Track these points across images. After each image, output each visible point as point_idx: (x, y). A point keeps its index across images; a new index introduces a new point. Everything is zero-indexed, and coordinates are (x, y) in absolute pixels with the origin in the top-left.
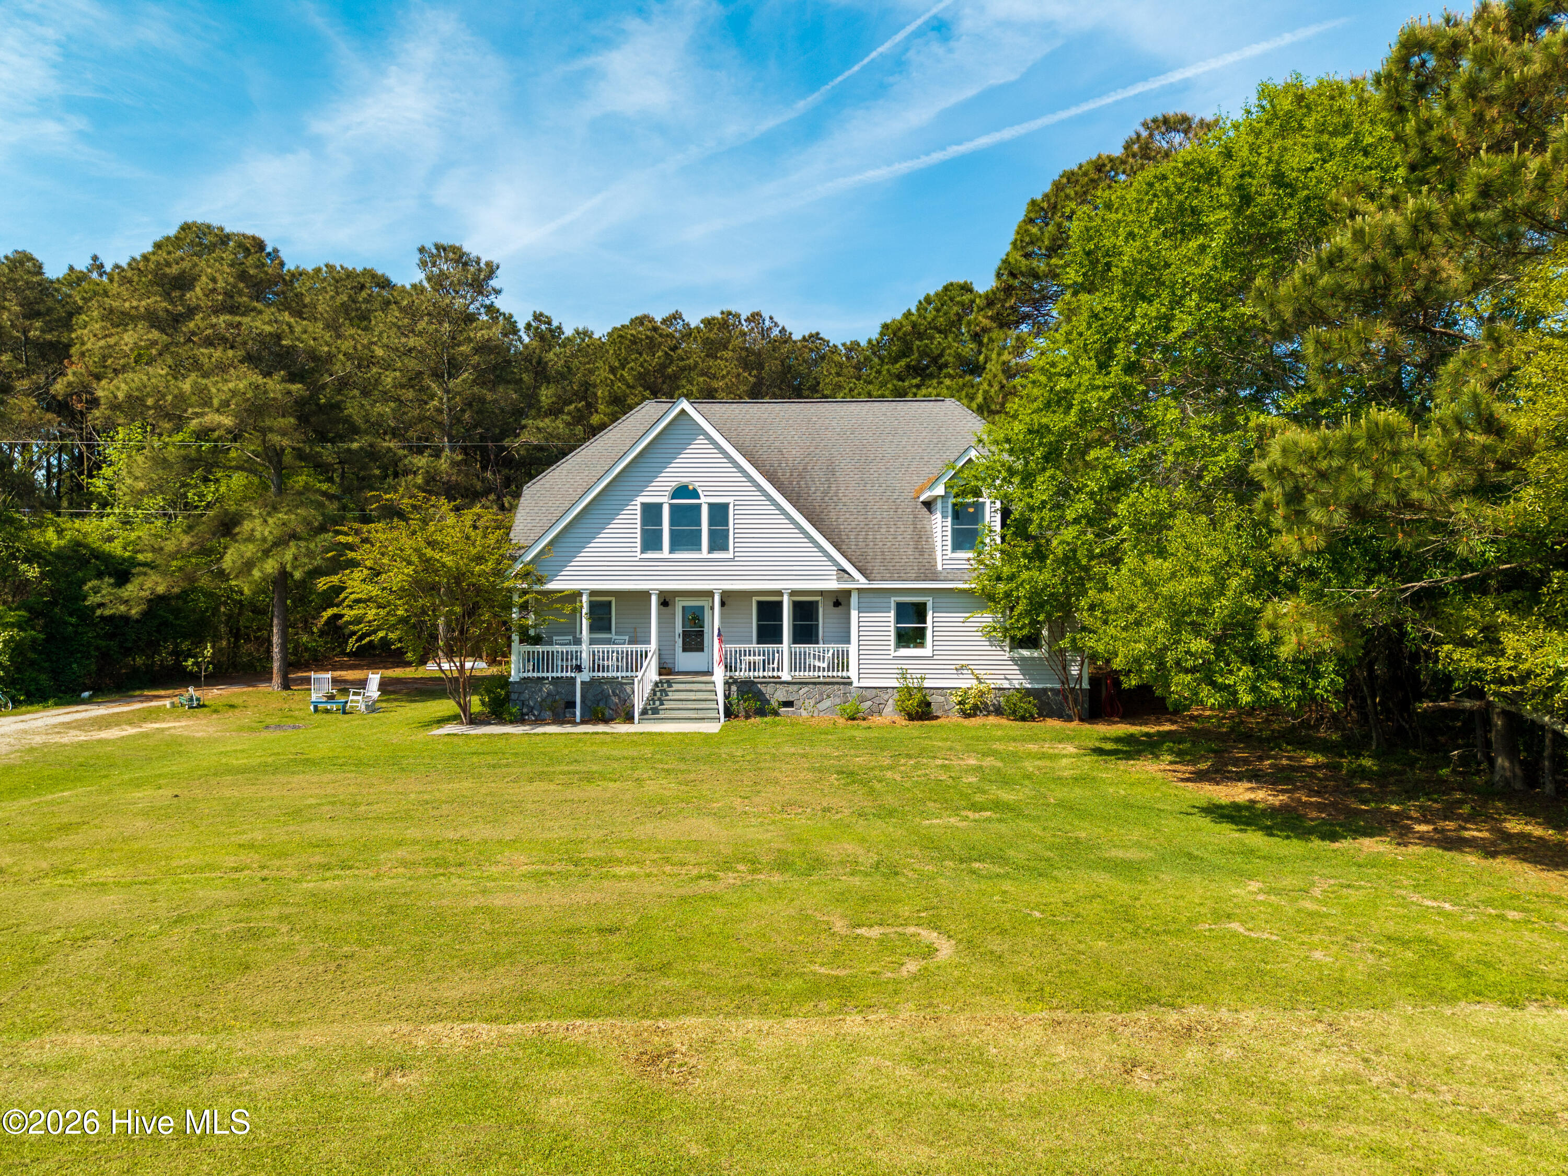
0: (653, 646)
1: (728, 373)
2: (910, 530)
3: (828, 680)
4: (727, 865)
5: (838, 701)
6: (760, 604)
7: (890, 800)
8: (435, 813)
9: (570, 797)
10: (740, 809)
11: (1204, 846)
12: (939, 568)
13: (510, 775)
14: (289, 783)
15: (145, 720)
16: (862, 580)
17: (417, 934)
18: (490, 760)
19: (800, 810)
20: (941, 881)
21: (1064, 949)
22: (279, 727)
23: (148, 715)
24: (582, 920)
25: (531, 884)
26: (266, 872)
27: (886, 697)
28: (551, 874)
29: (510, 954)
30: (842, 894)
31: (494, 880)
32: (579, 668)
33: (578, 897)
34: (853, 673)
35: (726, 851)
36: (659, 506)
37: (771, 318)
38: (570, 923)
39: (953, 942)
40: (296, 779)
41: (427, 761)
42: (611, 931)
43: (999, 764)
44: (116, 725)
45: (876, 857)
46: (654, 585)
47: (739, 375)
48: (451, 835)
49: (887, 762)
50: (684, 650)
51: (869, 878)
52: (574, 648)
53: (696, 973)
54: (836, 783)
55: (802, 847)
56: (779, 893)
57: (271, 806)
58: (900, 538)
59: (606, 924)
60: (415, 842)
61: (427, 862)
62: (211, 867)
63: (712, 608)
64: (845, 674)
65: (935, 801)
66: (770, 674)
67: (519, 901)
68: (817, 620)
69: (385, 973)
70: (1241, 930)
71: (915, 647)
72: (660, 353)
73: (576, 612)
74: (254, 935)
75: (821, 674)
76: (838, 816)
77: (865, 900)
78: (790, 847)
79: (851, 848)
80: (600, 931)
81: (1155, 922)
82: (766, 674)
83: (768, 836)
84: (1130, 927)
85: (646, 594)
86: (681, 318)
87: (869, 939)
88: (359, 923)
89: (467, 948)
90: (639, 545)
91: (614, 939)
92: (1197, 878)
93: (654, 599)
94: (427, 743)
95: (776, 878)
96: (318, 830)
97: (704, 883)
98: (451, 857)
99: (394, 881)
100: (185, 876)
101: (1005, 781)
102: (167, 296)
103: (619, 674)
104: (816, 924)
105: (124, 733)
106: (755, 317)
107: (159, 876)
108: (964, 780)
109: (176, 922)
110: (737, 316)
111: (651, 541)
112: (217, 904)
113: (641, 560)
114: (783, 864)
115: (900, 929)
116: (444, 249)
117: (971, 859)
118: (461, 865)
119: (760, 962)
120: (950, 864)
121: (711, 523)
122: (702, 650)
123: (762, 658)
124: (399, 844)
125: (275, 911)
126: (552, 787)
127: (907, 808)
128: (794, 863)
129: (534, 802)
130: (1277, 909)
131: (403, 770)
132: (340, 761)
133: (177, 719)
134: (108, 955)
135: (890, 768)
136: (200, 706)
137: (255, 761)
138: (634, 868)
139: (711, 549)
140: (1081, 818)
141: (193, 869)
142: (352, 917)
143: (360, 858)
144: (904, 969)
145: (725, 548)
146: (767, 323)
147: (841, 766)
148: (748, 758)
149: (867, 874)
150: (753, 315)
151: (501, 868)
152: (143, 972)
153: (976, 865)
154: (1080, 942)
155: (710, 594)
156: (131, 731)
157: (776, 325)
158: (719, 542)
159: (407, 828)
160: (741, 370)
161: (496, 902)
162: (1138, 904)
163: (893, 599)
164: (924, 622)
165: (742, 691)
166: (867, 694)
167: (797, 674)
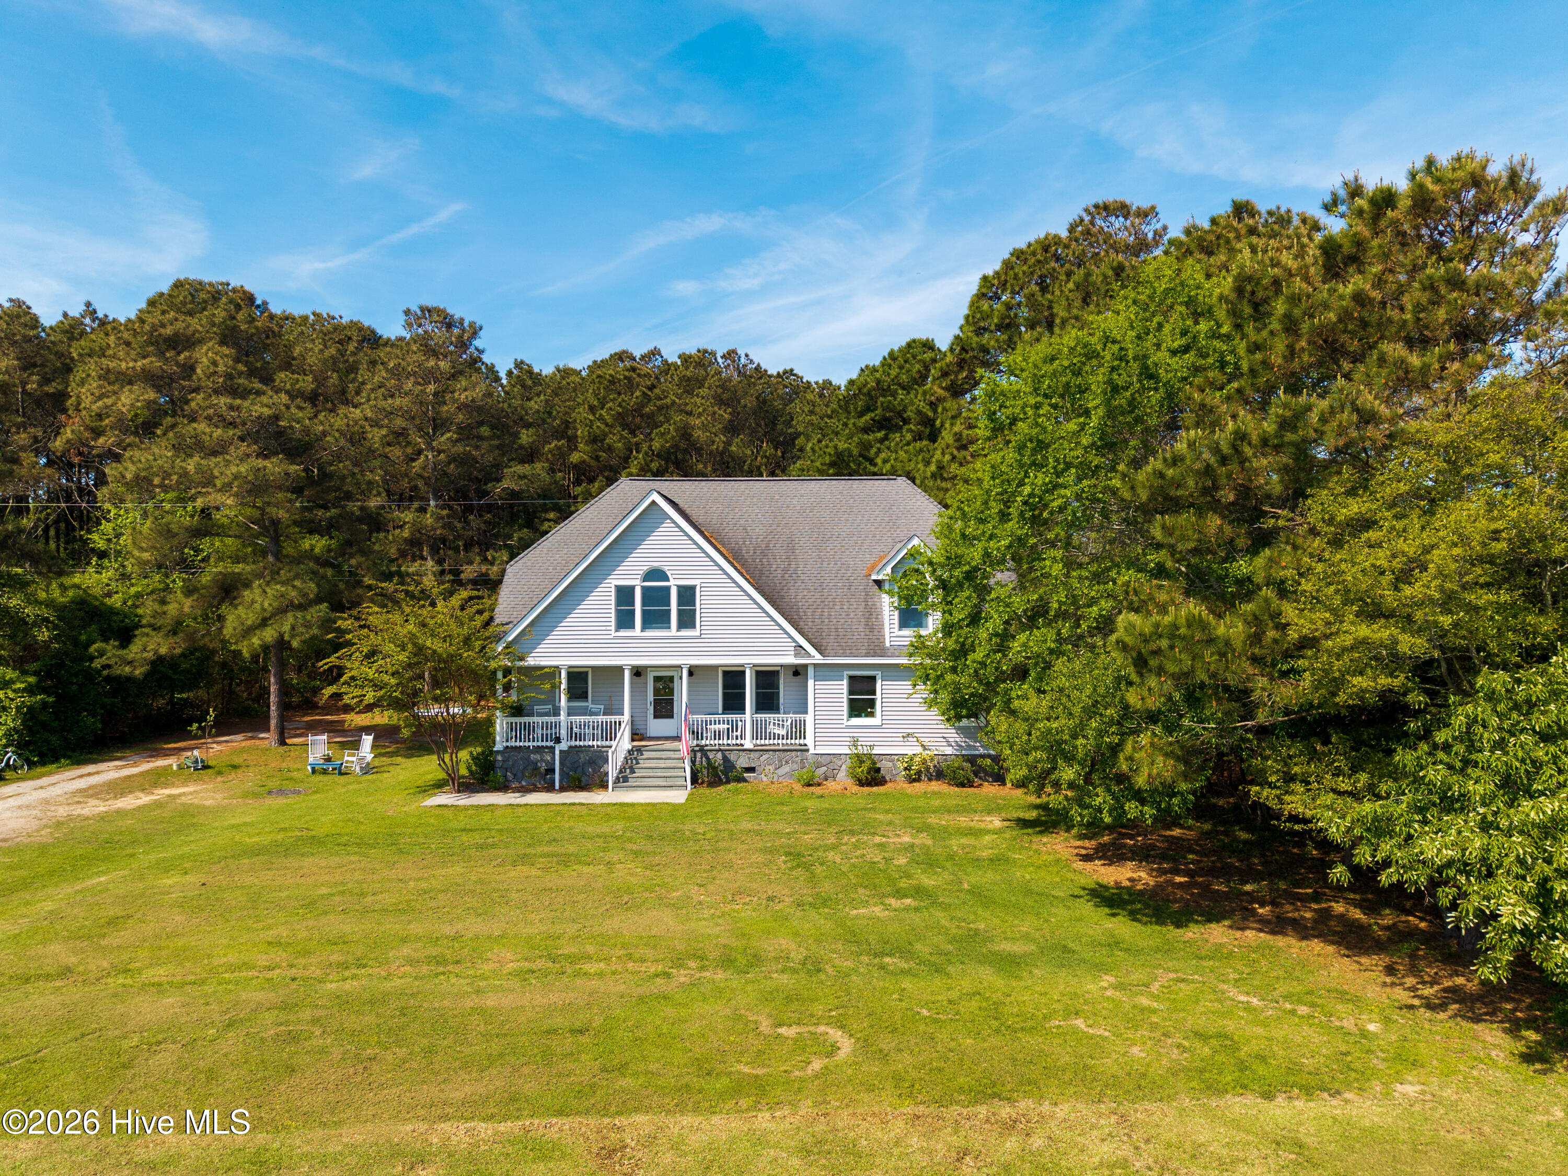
0: (626, 717)
1: (704, 410)
2: (861, 608)
3: (786, 748)
4: (679, 962)
5: (795, 766)
6: (725, 677)
7: (827, 887)
8: (433, 904)
9: (549, 885)
10: (696, 898)
11: (1079, 938)
12: (888, 644)
13: (496, 857)
14: (301, 868)
15: (155, 785)
16: (818, 656)
17: (425, 1035)
18: (477, 838)
19: (748, 899)
20: (854, 978)
21: (939, 1048)
22: (281, 792)
23: (158, 779)
24: (559, 1021)
25: (515, 983)
26: (294, 971)
27: (839, 763)
28: (533, 972)
29: (501, 1055)
30: (771, 993)
31: (486, 979)
32: (558, 740)
33: (555, 998)
34: (809, 741)
35: (680, 946)
36: (632, 588)
37: (747, 355)
38: (547, 1024)
39: (853, 1040)
40: (308, 861)
41: (422, 840)
42: (581, 1032)
43: (930, 842)
44: (131, 792)
45: (805, 953)
46: (628, 661)
47: (714, 413)
48: (448, 930)
49: (832, 840)
50: (655, 717)
51: (796, 976)
52: (553, 719)
53: (647, 1072)
54: (783, 866)
55: (744, 942)
56: (719, 992)
57: (288, 897)
58: (852, 615)
59: (578, 1025)
60: (418, 939)
61: (429, 960)
62: (247, 966)
63: (681, 678)
64: (802, 742)
65: (865, 887)
66: (734, 742)
67: (507, 1001)
68: (778, 688)
69: (402, 1075)
70: (1083, 1026)
71: (866, 716)
72: (638, 393)
73: (555, 687)
74: (293, 1038)
75: (780, 741)
76: (780, 906)
77: (789, 999)
78: (734, 943)
79: (785, 942)
80: (573, 1031)
81: (1016, 1019)
82: (730, 742)
83: (717, 930)
84: (995, 1024)
85: (619, 669)
86: (659, 354)
87: (787, 1038)
88: (378, 1025)
89: (468, 1051)
90: (613, 624)
91: (584, 1039)
92: (1063, 973)
93: (627, 674)
94: (420, 816)
95: (720, 975)
96: (335, 925)
97: (659, 981)
98: (448, 954)
99: (403, 981)
100: (227, 975)
101: (930, 862)
102: (161, 354)
103: (595, 743)
104: (746, 1024)
105: (139, 802)
106: (731, 355)
107: (204, 975)
108: (896, 862)
109: (228, 1026)
110: (713, 354)
111: (625, 620)
112: (259, 1005)
113: (615, 638)
114: (727, 962)
115: (812, 1029)
116: (429, 311)
117: (883, 954)
118: (457, 962)
119: (698, 1062)
120: (865, 959)
121: (680, 603)
122: (672, 717)
123: (726, 726)
124: (404, 940)
125: (307, 1014)
126: (534, 872)
127: (840, 896)
128: (735, 960)
129: (518, 891)
130: (1117, 1004)
131: (400, 851)
132: (344, 840)
133: (185, 784)
134: (180, 1059)
135: (834, 847)
136: (206, 767)
137: (265, 839)
138: (602, 965)
139: (681, 626)
140: (986, 907)
141: (232, 968)
142: (370, 1019)
143: (372, 956)
144: (810, 1067)
145: (693, 626)
146: (743, 361)
147: (790, 846)
148: (708, 836)
149: (795, 971)
150: (729, 353)
151: (492, 966)
152: (211, 1075)
153: (887, 960)
154: (952, 1040)
155: (679, 667)
156: (144, 799)
157: (752, 362)
158: (687, 620)
159: (410, 922)
160: (716, 408)
161: (488, 1002)
162: (1008, 1000)
163: (845, 673)
164: (874, 693)
165: (708, 759)
166: (823, 760)
167: (758, 742)
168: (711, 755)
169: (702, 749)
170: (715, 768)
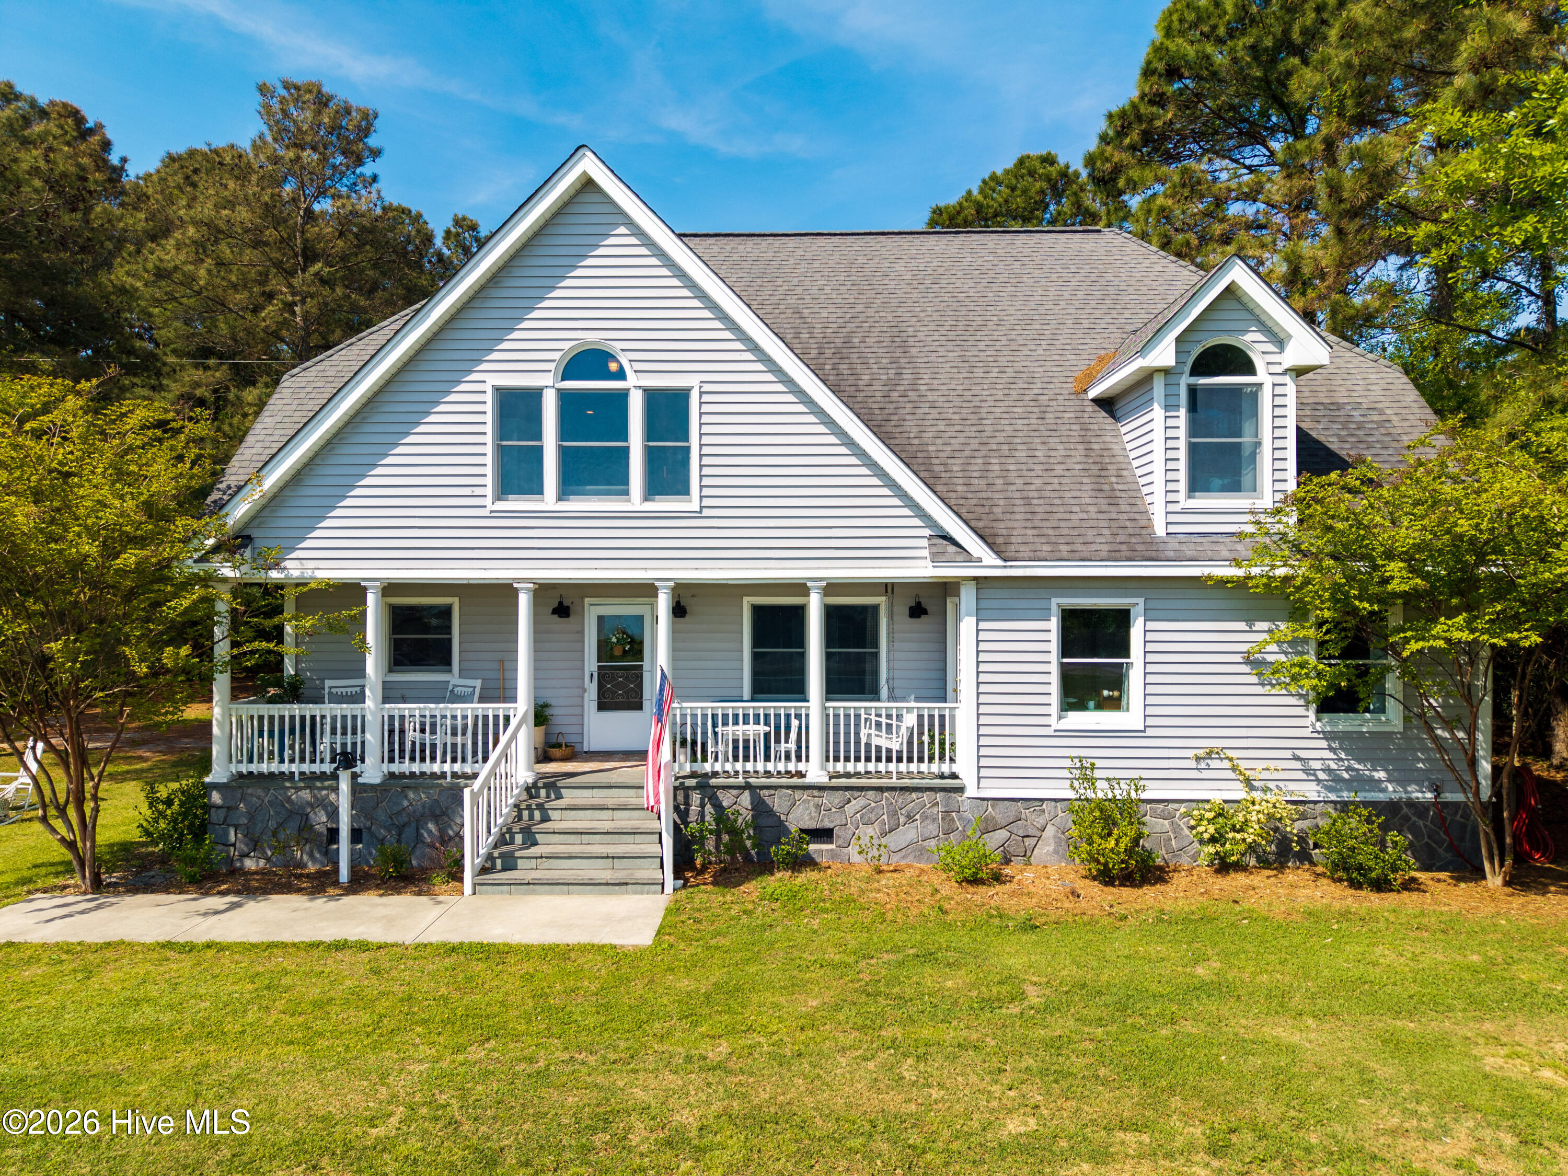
0: (522, 706)
3: (906, 782)
5: (932, 828)
6: (758, 611)
12: (1160, 530)
16: (989, 558)
27: (1039, 822)
34: (964, 766)
36: (534, 396)
46: (527, 571)
50: (602, 707)
52: (348, 708)
58: (1059, 469)
64: (946, 768)
66: (781, 767)
68: (876, 645)
71: (1099, 707)
75: (892, 767)
82: (770, 766)
90: (489, 481)
93: (524, 601)
103: (447, 767)
111: (517, 473)
113: (496, 515)
121: (651, 432)
122: (640, 706)
123: (762, 729)
139: (653, 489)
145: (683, 490)
155: (648, 590)
158: (669, 473)
163: (1055, 602)
164: (1124, 650)
165: (718, 806)
166: (998, 814)
167: (840, 767)
168: (726, 799)
169: (704, 783)
170: (734, 832)
